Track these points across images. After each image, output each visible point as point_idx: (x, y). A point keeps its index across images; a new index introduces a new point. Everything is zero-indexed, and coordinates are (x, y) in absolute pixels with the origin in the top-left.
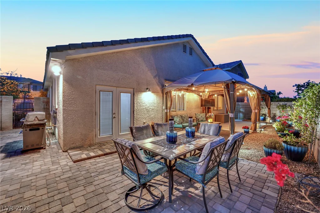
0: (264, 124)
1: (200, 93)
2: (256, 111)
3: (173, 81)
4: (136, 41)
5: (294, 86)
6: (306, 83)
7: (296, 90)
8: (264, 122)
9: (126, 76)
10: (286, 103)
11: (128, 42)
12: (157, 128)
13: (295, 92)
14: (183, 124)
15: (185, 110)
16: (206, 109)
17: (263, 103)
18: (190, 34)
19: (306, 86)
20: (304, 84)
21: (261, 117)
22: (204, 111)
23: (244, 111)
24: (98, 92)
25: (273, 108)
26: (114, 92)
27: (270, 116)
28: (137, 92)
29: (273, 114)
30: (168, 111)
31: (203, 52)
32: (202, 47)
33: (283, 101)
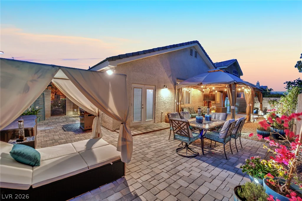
0: (256, 116)
1: (202, 89)
2: (251, 105)
3: (184, 80)
4: (159, 49)
5: (285, 83)
6: (296, 81)
7: (287, 87)
8: (256, 115)
9: (150, 77)
10: (276, 98)
11: (153, 50)
12: (183, 115)
13: (286, 88)
14: (192, 114)
15: (190, 103)
16: (207, 103)
17: (256, 99)
18: (196, 41)
19: (296, 83)
20: (295, 81)
21: (254, 111)
22: (206, 105)
23: (238, 105)
24: (133, 88)
25: (265, 103)
26: (143, 89)
27: (261, 110)
28: (157, 88)
29: (264, 108)
30: (179, 104)
31: (206, 55)
32: (205, 51)
33: (273, 97)
